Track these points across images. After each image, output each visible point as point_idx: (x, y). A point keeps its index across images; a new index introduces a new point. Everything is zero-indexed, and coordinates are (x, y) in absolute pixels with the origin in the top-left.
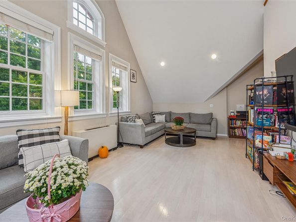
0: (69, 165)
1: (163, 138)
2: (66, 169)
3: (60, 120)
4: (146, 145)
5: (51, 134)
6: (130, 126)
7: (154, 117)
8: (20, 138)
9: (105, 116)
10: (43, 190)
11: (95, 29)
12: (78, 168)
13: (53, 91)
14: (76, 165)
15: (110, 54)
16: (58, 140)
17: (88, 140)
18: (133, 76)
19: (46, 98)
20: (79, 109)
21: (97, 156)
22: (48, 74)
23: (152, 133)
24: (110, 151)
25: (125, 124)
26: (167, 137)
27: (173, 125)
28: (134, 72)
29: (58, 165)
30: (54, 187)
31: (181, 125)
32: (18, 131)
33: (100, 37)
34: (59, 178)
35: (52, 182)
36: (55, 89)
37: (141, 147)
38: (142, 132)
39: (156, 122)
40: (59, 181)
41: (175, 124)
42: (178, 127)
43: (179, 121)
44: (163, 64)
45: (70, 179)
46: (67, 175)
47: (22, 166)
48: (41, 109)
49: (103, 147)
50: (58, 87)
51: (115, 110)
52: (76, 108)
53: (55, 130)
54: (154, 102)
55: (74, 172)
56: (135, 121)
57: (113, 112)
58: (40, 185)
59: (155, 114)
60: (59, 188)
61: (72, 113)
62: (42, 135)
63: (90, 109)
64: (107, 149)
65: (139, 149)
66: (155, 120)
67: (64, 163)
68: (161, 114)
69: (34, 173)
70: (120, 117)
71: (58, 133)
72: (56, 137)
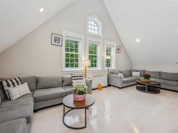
0: (82, 86)
1: (135, 86)
2: (81, 86)
3: (83, 72)
4: (123, 88)
5: (80, 76)
6: (114, 77)
7: (132, 73)
8: (72, 77)
9: (102, 71)
10: (76, 90)
11: (98, 31)
12: (85, 87)
13: (81, 60)
14: (84, 86)
15: (105, 41)
16: (82, 79)
17: (92, 80)
18: (118, 49)
19: (79, 63)
20: (91, 67)
21: (97, 88)
22: (80, 54)
23: (127, 82)
24: (103, 87)
25: (112, 76)
26: (138, 86)
27: (142, 79)
28: (118, 47)
29: (79, 85)
30: (78, 90)
31: (148, 79)
32: (72, 74)
33: (100, 34)
34: (80, 88)
35: (78, 89)
36: (82, 60)
37: (120, 88)
38: (120, 81)
39: (133, 76)
40: (79, 89)
41: (143, 78)
42: (146, 80)
43: (147, 76)
44: (138, 40)
45: (82, 89)
46: (81, 88)
47: (72, 86)
48: (78, 67)
49: (100, 85)
50: (83, 59)
51: (107, 68)
52: (90, 67)
53: (81, 75)
54: (133, 64)
55: (83, 88)
56: (117, 74)
57: (106, 69)
58: (76, 89)
59: (133, 71)
60: (79, 91)
61: (88, 69)
62: (78, 76)
63: (96, 67)
64: (101, 86)
65: (118, 89)
66: (132, 74)
67: (81, 85)
68: (137, 71)
69: (75, 86)
70: (109, 72)
71: (82, 76)
72: (81, 78)
